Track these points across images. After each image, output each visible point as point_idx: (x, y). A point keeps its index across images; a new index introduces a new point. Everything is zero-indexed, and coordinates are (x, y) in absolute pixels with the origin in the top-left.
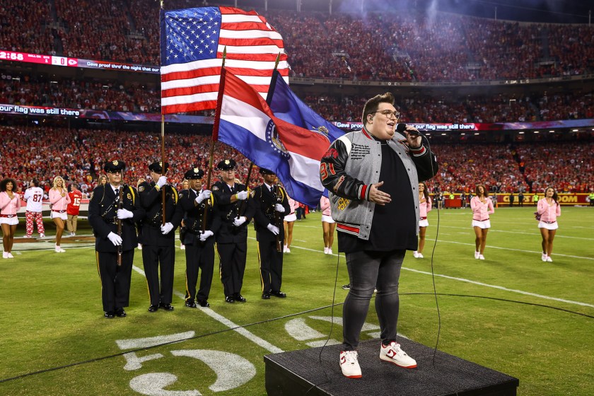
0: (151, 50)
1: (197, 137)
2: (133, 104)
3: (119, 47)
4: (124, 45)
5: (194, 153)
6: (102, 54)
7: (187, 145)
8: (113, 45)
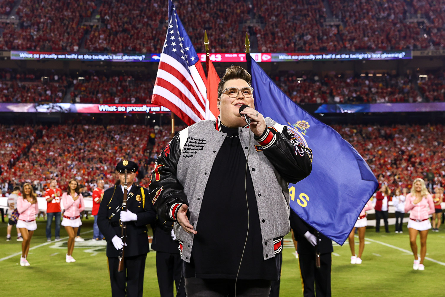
0: (347, 36)
1: (400, 127)
2: (328, 95)
3: (313, 37)
4: (318, 34)
5: (395, 145)
6: (295, 45)
7: (389, 137)
8: (307, 35)
